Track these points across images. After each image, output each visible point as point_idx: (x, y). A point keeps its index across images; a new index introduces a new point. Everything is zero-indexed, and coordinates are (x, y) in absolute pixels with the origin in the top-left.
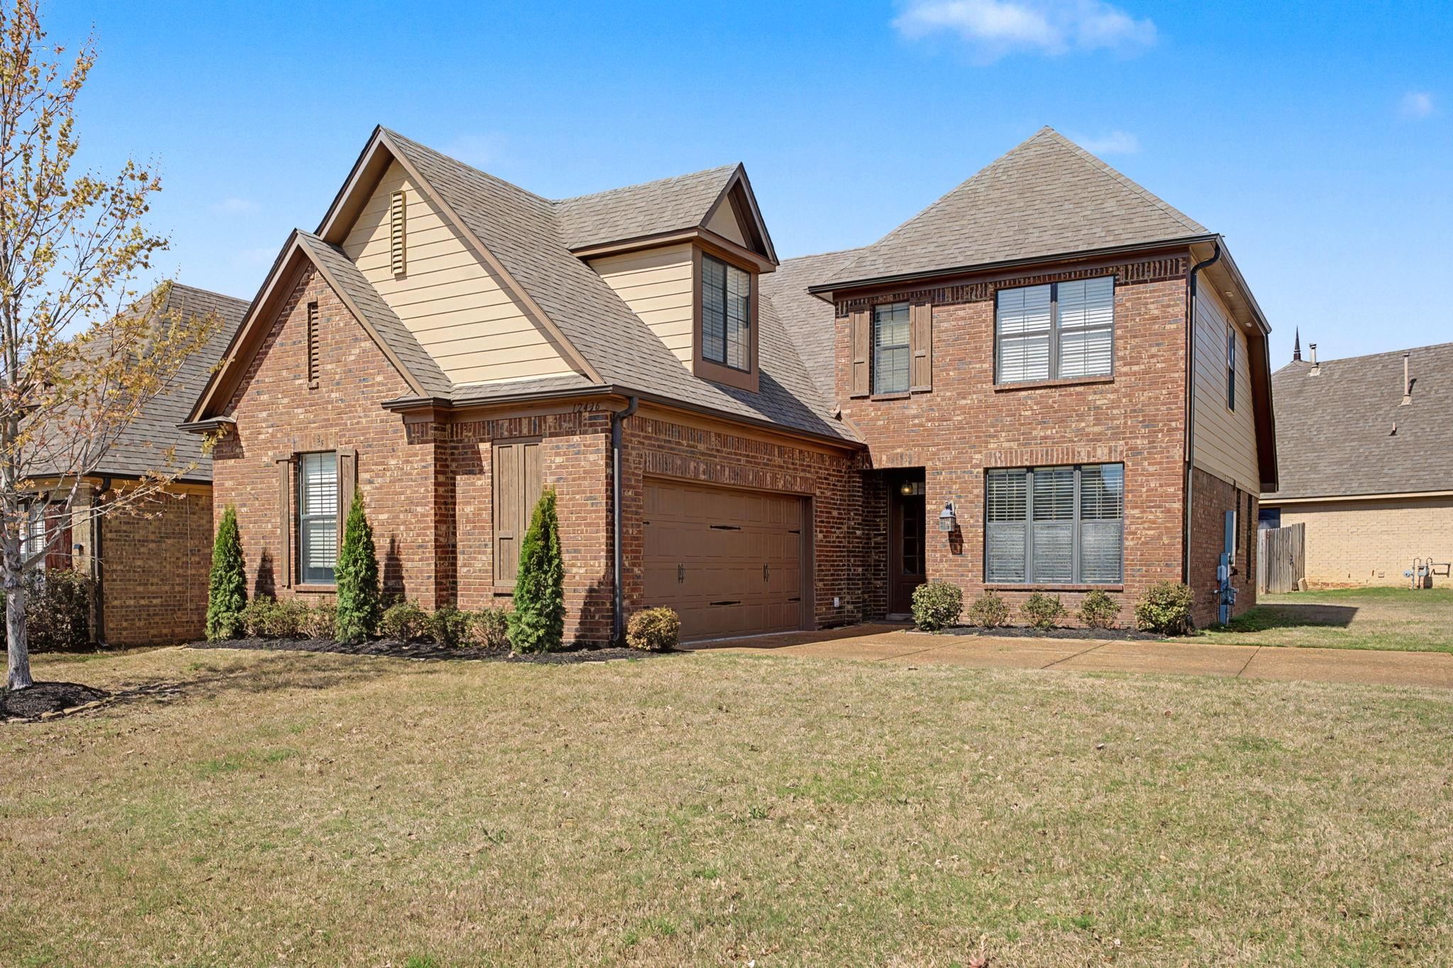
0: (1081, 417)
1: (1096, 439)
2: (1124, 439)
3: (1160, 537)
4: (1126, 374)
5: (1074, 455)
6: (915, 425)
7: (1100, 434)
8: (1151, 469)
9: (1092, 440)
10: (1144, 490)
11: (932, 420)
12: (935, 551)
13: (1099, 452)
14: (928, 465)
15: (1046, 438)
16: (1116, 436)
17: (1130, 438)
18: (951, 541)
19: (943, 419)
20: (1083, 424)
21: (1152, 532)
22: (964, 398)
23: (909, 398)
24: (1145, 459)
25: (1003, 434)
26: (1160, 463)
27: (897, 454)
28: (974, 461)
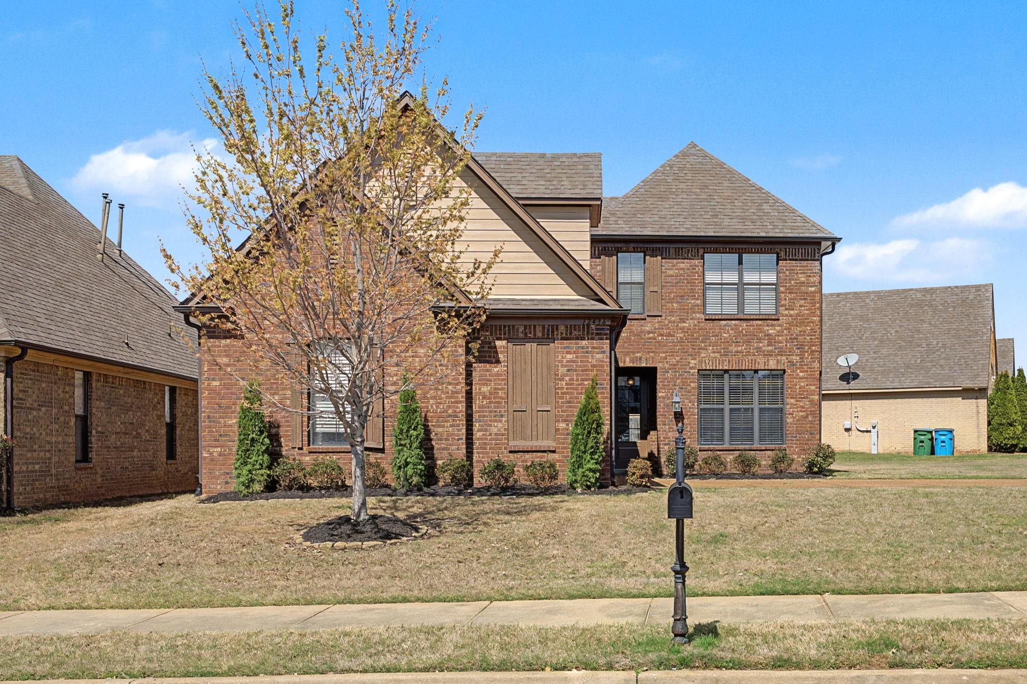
0: (760, 340)
1: (769, 354)
2: (785, 355)
3: (807, 417)
4: (786, 315)
5: (755, 363)
6: (650, 338)
7: (771, 351)
8: (801, 374)
9: (767, 355)
10: (798, 387)
11: (662, 335)
12: (665, 425)
13: (771, 362)
14: (659, 366)
15: (737, 352)
16: (781, 354)
17: (789, 355)
18: (675, 418)
19: (669, 335)
20: (761, 345)
21: (801, 414)
22: (685, 322)
23: (645, 319)
24: (799, 368)
25: (711, 348)
26: (807, 371)
27: (637, 357)
28: (691, 365)
